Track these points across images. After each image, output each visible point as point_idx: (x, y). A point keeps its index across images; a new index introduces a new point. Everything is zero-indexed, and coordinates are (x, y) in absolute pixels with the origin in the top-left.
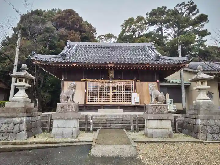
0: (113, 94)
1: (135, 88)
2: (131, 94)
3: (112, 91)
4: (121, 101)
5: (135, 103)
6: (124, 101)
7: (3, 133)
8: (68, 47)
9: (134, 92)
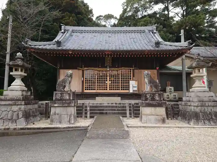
0: (110, 82)
1: (133, 76)
2: (129, 82)
3: (110, 79)
4: (119, 89)
5: (133, 91)
6: (121, 89)
7: (4, 119)
8: (62, 33)
9: (132, 79)
